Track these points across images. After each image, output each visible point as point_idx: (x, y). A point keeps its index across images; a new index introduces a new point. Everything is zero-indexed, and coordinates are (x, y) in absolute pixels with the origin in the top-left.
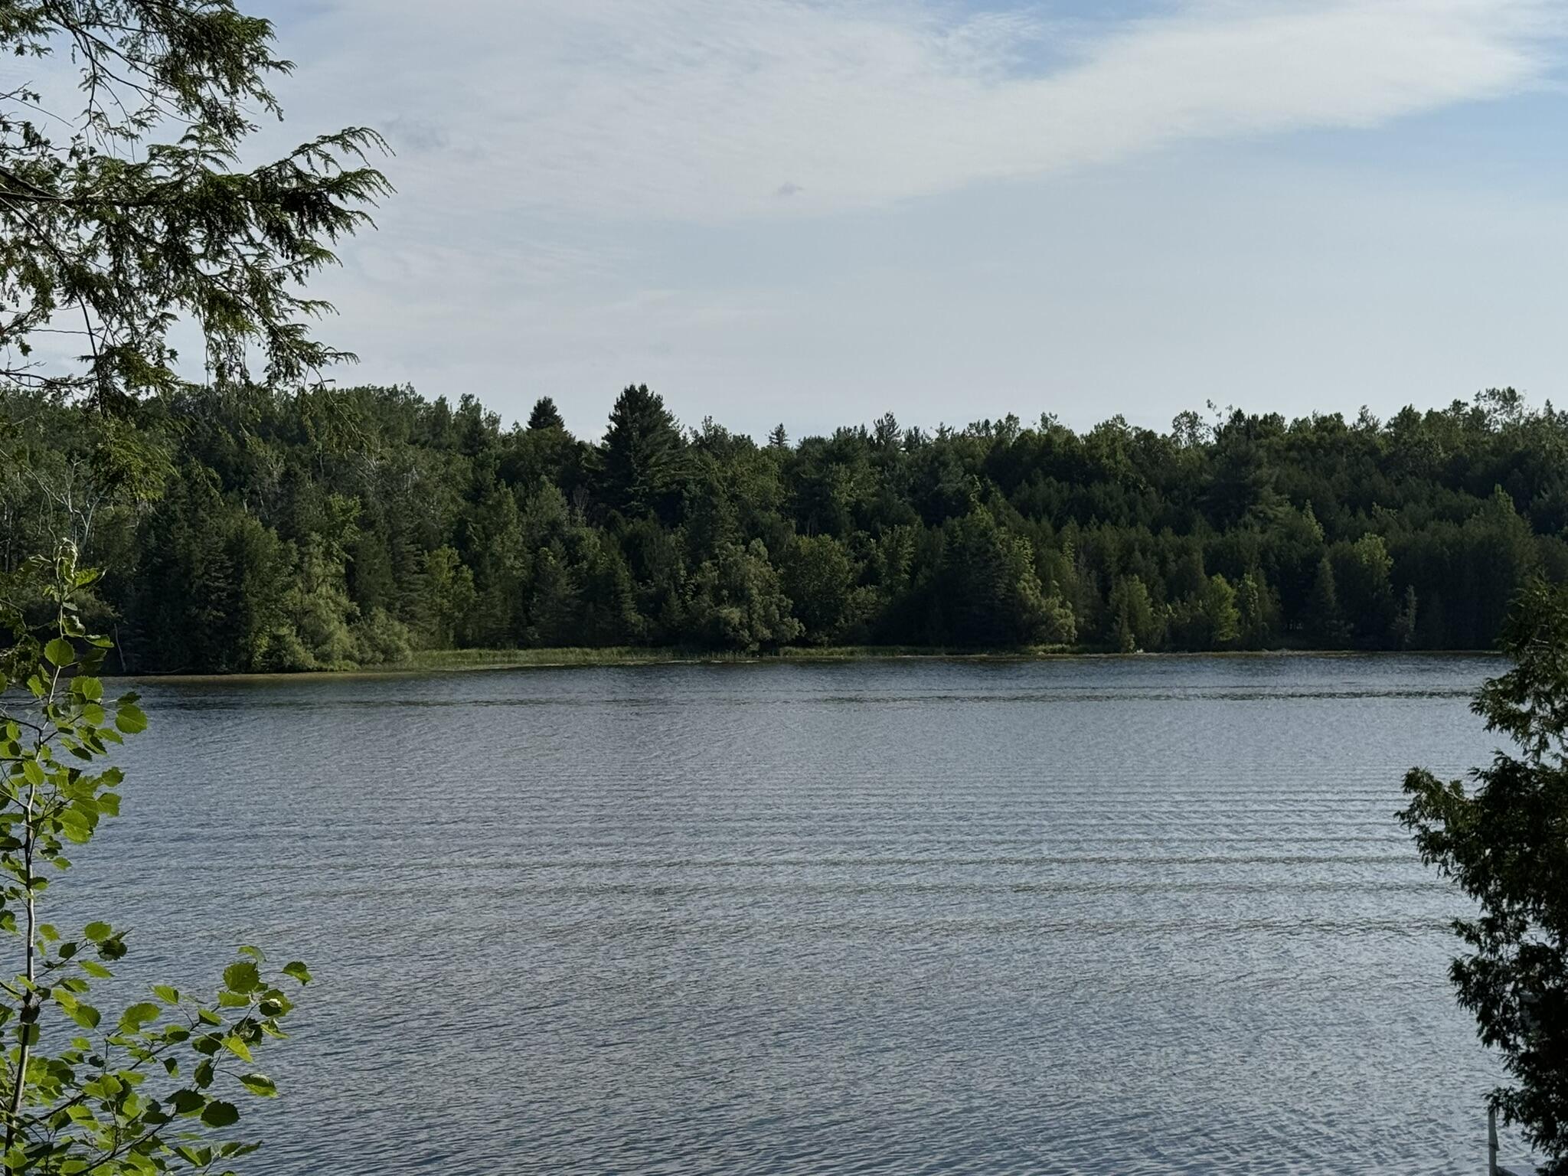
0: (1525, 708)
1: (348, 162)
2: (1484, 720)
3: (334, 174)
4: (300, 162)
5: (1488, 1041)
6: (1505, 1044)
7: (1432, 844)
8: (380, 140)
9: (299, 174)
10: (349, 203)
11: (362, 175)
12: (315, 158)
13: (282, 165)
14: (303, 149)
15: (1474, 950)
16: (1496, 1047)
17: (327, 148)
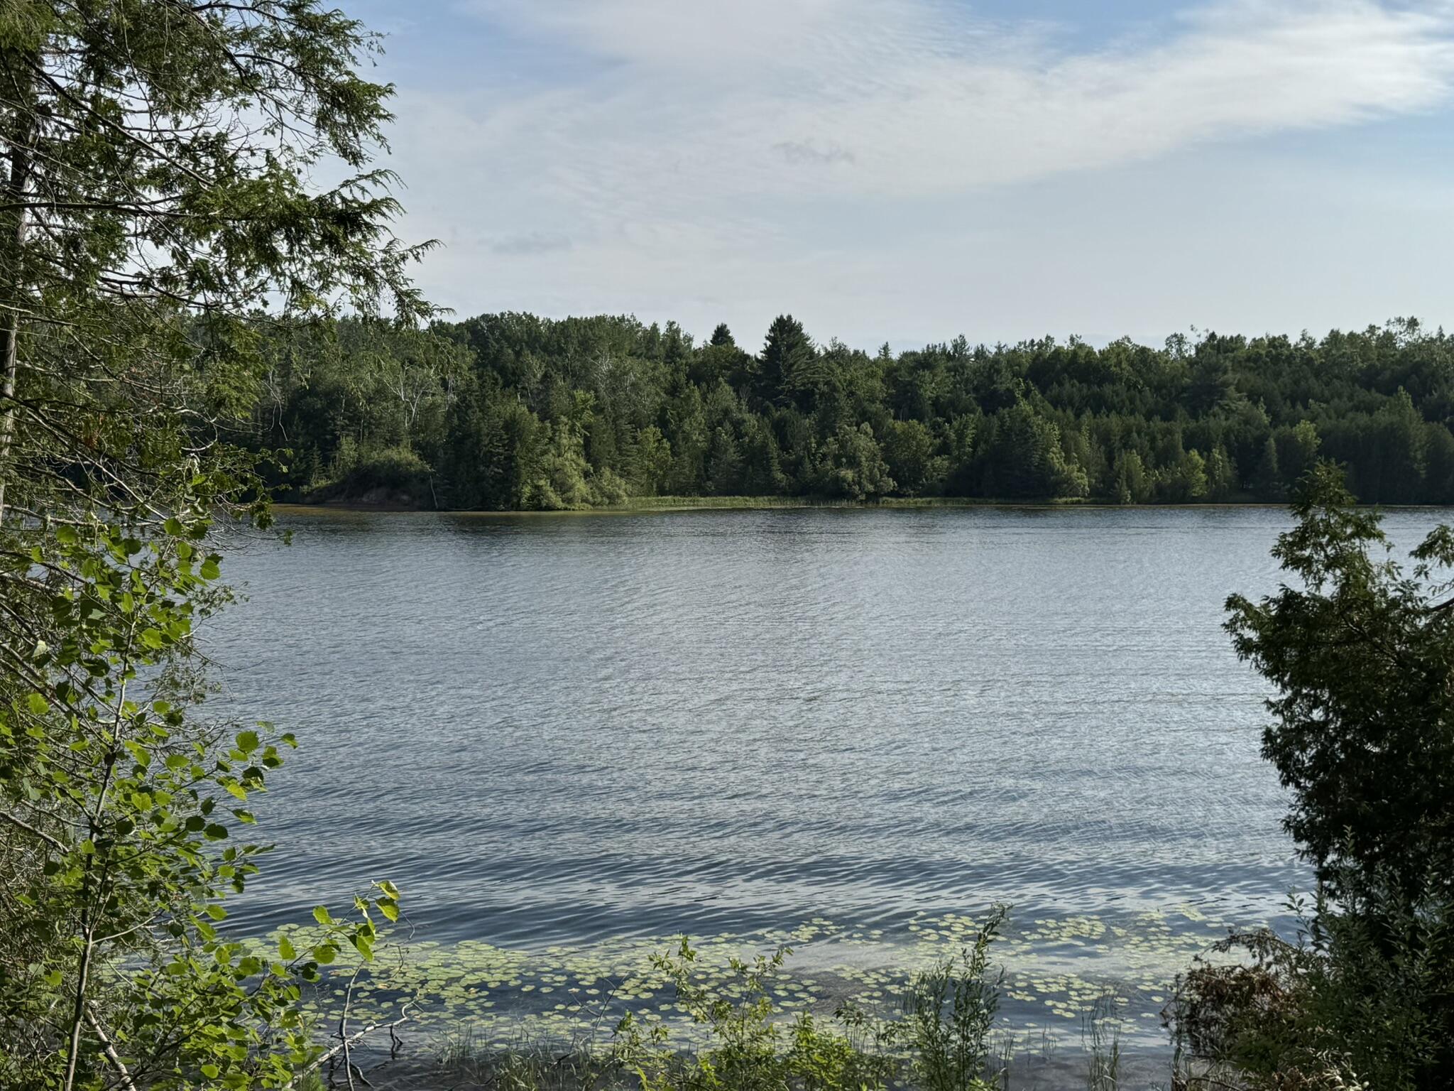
0: (1307, 553)
1: (377, 193)
2: (1281, 561)
3: (367, 200)
4: (345, 192)
5: (1285, 783)
6: (1298, 785)
7: (1245, 647)
8: (397, 178)
9: (344, 200)
10: (378, 220)
11: (386, 201)
12: (355, 190)
13: (332, 194)
14: (346, 184)
15: (1279, 720)
16: (1291, 788)
17: (362, 183)
